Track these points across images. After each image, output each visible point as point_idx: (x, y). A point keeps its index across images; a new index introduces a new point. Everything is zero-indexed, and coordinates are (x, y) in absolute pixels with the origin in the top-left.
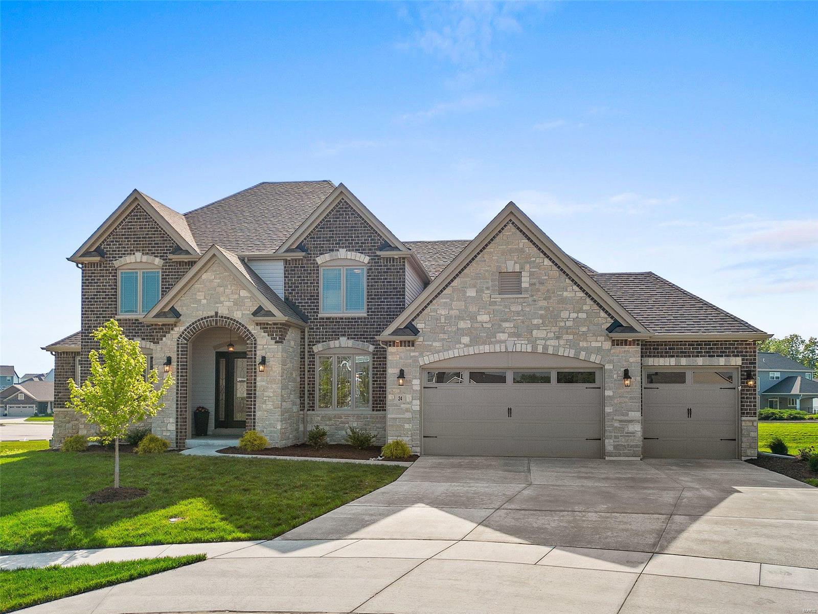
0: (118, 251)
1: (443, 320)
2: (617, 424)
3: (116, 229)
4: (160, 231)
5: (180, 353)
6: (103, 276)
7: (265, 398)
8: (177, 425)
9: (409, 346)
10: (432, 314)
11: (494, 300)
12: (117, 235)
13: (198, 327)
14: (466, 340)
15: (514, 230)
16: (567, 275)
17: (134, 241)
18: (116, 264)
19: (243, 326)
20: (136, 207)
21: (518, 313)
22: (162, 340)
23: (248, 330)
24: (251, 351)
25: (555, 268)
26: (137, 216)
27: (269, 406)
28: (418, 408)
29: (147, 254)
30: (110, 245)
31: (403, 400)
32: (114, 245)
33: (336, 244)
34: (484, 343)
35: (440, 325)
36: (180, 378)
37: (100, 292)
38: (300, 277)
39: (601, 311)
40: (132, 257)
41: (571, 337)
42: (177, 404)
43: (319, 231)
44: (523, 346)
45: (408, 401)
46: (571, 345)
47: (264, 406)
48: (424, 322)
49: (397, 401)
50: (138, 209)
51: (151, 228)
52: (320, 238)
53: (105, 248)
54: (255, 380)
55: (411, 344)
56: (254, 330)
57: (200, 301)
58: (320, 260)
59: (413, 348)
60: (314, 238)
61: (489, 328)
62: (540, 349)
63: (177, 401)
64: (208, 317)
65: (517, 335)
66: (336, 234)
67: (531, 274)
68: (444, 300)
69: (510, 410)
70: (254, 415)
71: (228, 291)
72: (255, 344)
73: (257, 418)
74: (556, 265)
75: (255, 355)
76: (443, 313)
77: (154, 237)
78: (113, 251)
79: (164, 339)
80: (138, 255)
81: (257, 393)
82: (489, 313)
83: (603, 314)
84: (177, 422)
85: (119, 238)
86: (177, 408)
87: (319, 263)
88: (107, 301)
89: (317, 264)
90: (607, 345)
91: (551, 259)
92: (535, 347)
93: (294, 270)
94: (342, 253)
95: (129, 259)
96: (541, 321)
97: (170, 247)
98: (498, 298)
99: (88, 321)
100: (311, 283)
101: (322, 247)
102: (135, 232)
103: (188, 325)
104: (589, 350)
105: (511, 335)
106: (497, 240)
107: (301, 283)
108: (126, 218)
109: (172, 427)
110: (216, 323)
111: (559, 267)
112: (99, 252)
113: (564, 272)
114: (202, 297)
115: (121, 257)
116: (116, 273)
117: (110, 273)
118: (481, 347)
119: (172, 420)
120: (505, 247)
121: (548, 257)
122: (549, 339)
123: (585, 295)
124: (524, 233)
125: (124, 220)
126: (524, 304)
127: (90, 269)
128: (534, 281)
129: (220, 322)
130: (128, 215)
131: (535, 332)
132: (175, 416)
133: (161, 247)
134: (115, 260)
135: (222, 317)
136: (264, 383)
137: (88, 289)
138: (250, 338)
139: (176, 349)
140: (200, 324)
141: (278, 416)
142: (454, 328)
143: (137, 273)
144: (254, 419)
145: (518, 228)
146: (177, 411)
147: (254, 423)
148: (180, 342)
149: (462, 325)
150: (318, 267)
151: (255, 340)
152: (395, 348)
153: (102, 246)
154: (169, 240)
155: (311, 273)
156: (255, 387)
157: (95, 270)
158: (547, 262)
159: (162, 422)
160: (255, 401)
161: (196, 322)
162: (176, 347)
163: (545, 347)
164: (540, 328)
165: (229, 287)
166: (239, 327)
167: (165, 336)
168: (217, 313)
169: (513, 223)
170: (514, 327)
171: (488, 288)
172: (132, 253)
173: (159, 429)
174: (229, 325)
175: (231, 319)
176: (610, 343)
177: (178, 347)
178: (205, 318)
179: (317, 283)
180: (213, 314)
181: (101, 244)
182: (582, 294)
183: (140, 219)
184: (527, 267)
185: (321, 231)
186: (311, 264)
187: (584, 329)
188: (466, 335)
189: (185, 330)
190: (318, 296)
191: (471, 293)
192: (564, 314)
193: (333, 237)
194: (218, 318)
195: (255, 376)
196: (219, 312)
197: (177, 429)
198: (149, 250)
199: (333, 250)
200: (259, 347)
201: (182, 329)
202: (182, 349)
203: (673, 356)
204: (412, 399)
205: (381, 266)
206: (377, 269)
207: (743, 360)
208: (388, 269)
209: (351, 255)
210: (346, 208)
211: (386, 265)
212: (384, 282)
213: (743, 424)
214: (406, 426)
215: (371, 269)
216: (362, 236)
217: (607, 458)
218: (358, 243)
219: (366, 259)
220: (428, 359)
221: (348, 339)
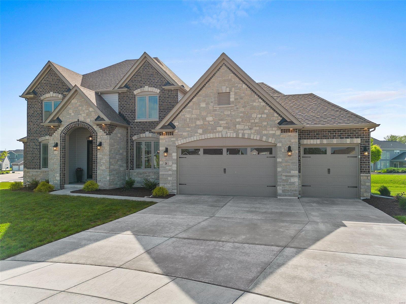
0: (43, 92)
1: (188, 120)
2: (284, 178)
3: (41, 81)
4: (61, 81)
5: (62, 141)
6: (36, 104)
7: (101, 164)
8: (60, 177)
10: (182, 117)
11: (215, 108)
12: (42, 84)
13: (70, 127)
14: (200, 131)
15: (226, 69)
16: (256, 93)
17: (50, 86)
18: (42, 98)
19: (91, 126)
20: (50, 69)
21: (228, 116)
22: (53, 134)
23: (93, 128)
24: (95, 139)
25: (249, 89)
26: (51, 74)
27: (103, 167)
28: (175, 169)
29: (56, 92)
30: (39, 89)
31: (168, 165)
32: (41, 89)
33: (143, 84)
34: (210, 133)
35: (186, 123)
36: (62, 153)
37: (35, 112)
38: (126, 101)
39: (275, 113)
40: (49, 94)
41: (258, 128)
42: (60, 167)
43: (135, 77)
44: (231, 134)
45: (170, 165)
46: (258, 132)
47: (101, 167)
48: (178, 122)
49: (164, 165)
50: (51, 71)
51: (57, 80)
52: (136, 81)
53: (37, 90)
54: (97, 154)
55: (171, 134)
56: (96, 128)
57: (71, 114)
58: (135, 92)
59: (172, 136)
60: (132, 81)
61: (213, 124)
62: (240, 136)
63: (60, 165)
64: (75, 122)
65: (228, 128)
66: (144, 79)
67: (236, 93)
68: (189, 110)
69: (225, 169)
70: (96, 172)
71: (84, 108)
72: (97, 135)
73: (97, 174)
74: (249, 87)
75: (97, 141)
76: (188, 117)
77: (59, 84)
78: (40, 92)
79: (54, 134)
80: (51, 93)
81: (98, 161)
82: (212, 116)
83: (276, 115)
84: (60, 176)
85: (43, 85)
86: (60, 168)
87: (135, 94)
88: (38, 117)
89: (134, 94)
90: (278, 132)
91: (246, 84)
92: (237, 134)
93: (123, 98)
94: (146, 88)
95: (47, 95)
96: (241, 120)
97: (66, 89)
98: (217, 107)
99: (30, 126)
100: (131, 104)
101: (137, 86)
102: (50, 82)
103: (65, 126)
104: (267, 136)
105: (225, 128)
106: (217, 75)
107: (126, 105)
108: (46, 75)
109: (58, 178)
110: (78, 125)
111: (251, 89)
112: (34, 93)
113: (254, 92)
114: (72, 112)
115: (44, 95)
116: (42, 102)
117: (39, 103)
118: (209, 135)
119: (58, 175)
120: (221, 79)
121: (245, 83)
122: (245, 130)
123: (266, 104)
124: (231, 71)
125: (45, 76)
126: (231, 110)
127: (30, 101)
128: (237, 97)
129: (80, 124)
130: (47, 74)
131: (237, 126)
132: (59, 173)
133: (62, 89)
134: (41, 96)
135: (81, 122)
136: (101, 156)
137: (30, 111)
138: (94, 132)
139: (60, 139)
140: (71, 126)
141: (107, 173)
142: (194, 125)
143: (51, 102)
144: (96, 174)
145: (228, 68)
146: (60, 170)
147: (96, 176)
148: (62, 135)
149: (198, 123)
150: (135, 96)
151: (97, 134)
152: (163, 136)
153: (36, 90)
154: (65, 85)
155: (131, 99)
156: (97, 158)
157: (33, 101)
158: (244, 86)
159: (53, 176)
160: (97, 165)
161: (69, 125)
162: (60, 137)
163: (243, 134)
164: (241, 124)
165: (84, 106)
166: (89, 127)
167: (55, 132)
168: (78, 120)
169: (225, 65)
170: (226, 123)
171: (212, 102)
172: (49, 92)
173: (52, 179)
174: (84, 126)
175: (85, 123)
176: (280, 131)
177: (61, 138)
178: (73, 123)
179: (135, 104)
180: (77, 120)
181: (35, 89)
182: (264, 104)
183: (52, 75)
184: (233, 89)
185: (136, 77)
186: (131, 94)
187: (265, 123)
188: (201, 128)
189: (64, 129)
190: (135, 111)
191: (203, 105)
192: (254, 116)
193: (142, 80)
194: (79, 123)
195: (97, 152)
196: (80, 119)
197: (60, 179)
198: (56, 91)
199: (141, 87)
200: (98, 137)
201: (63, 128)
202: (63, 139)
203: (318, 139)
204: (172, 164)
205: (166, 94)
206: (164, 96)
207: (361, 140)
208: (169, 96)
209: (151, 89)
210: (148, 65)
211: (169, 94)
212: (167, 103)
213: (362, 178)
214: (169, 178)
215: (161, 96)
216: (156, 79)
217: (278, 197)
218: (154, 83)
219: (158, 91)
220: (180, 142)
221: (150, 132)
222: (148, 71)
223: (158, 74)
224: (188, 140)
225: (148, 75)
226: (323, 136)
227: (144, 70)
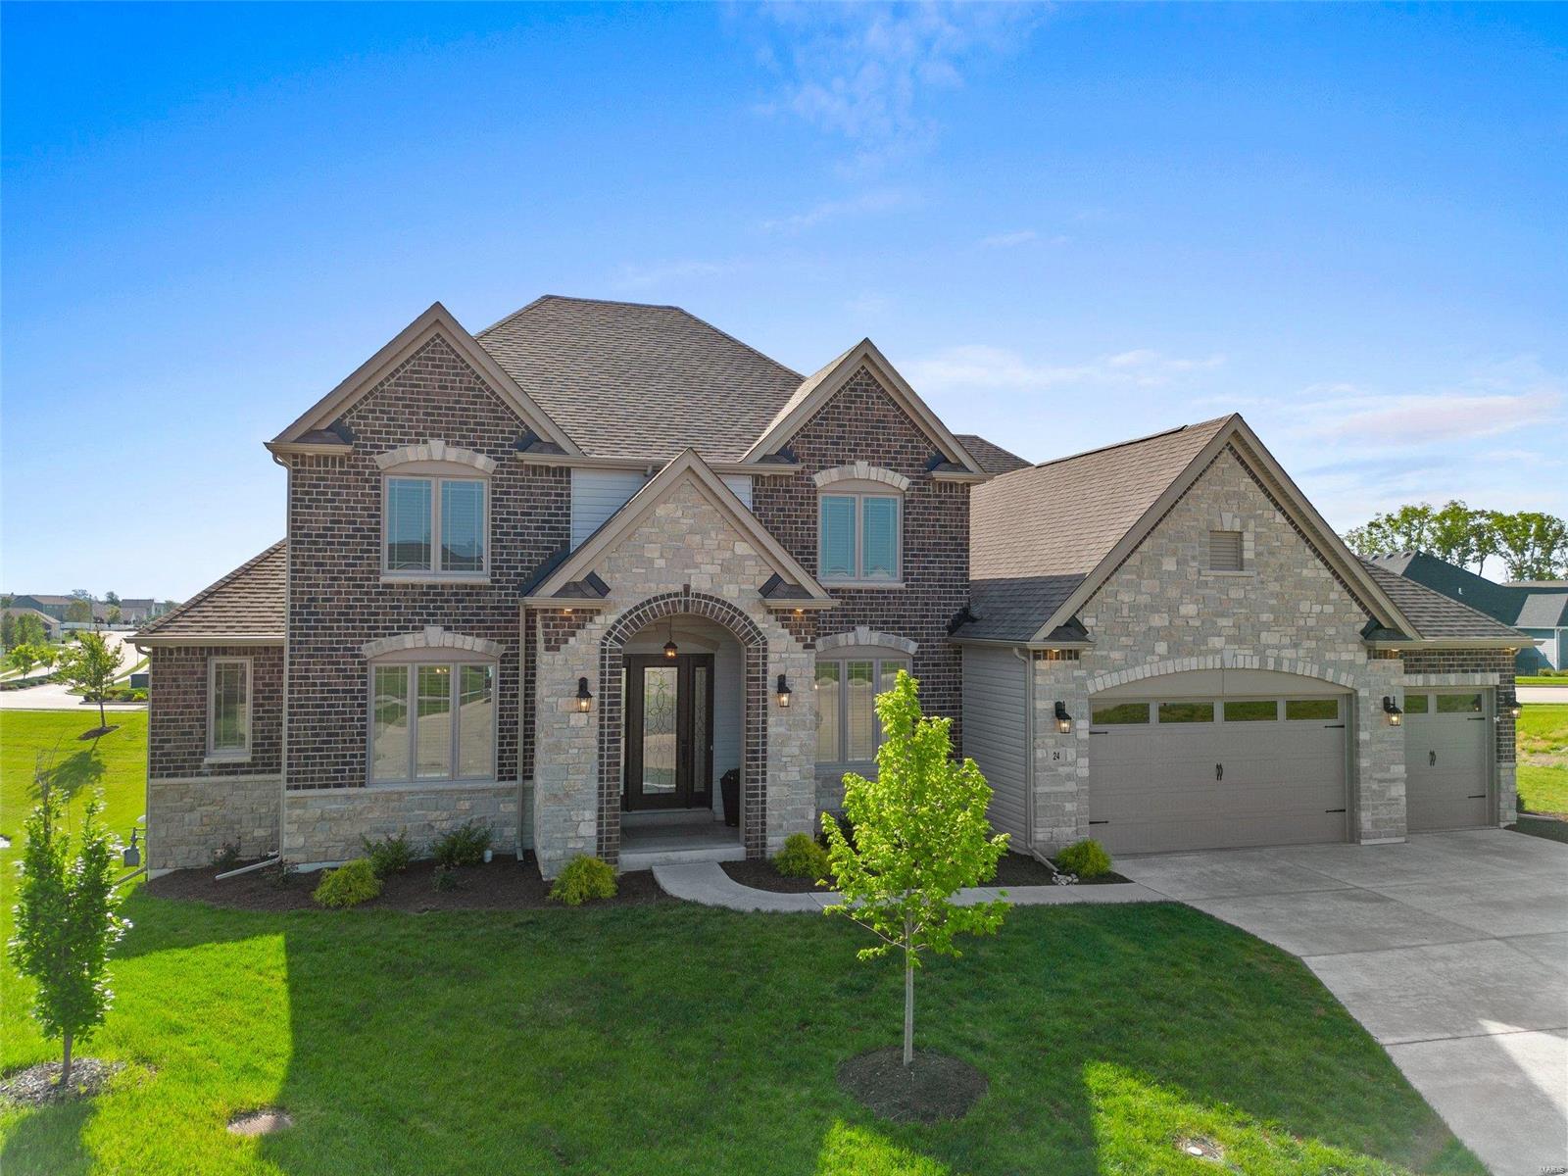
0: (387, 433)
1: (1125, 612)
2: (1375, 786)
3: (381, 384)
4: (488, 397)
5: (607, 670)
6: (349, 487)
7: (784, 759)
8: (600, 825)
9: (1070, 658)
10: (1110, 600)
11: (1204, 578)
12: (383, 398)
13: (646, 616)
14: (1162, 648)
15: (1232, 460)
16: (1308, 541)
17: (427, 414)
18: (382, 461)
19: (741, 614)
20: (433, 340)
21: (1240, 602)
22: (566, 642)
23: (751, 623)
24: (757, 665)
25: (1290, 528)
26: (434, 359)
27: (794, 775)
28: (1084, 772)
29: (458, 444)
30: (365, 418)
31: (1062, 760)
32: (377, 419)
33: (850, 450)
34: (1191, 654)
35: (1120, 620)
36: (606, 723)
37: (340, 522)
38: (782, 510)
39: (1354, 602)
40: (421, 448)
41: (1313, 644)
42: (601, 780)
43: (819, 425)
44: (1246, 659)
45: (1069, 759)
46: (1315, 657)
47: (782, 775)
48: (1094, 615)
49: (1051, 762)
50: (435, 345)
51: (467, 389)
52: (821, 437)
53: (353, 424)
54: (764, 722)
55: (1074, 655)
56: (759, 619)
57: (651, 561)
58: (820, 479)
59: (1077, 662)
60: (808, 436)
61: (1197, 628)
62: (1271, 666)
63: (601, 772)
64: (669, 596)
65: (1237, 640)
66: (851, 432)
67: (1258, 537)
68: (1128, 577)
69: (1219, 767)
70: (764, 795)
71: (711, 543)
72: (765, 650)
73: (768, 799)
74: (1292, 523)
75: (765, 672)
76: (1126, 600)
77: (475, 410)
78: (372, 432)
79: (572, 640)
80: (437, 446)
81: (769, 748)
82: (1196, 602)
83: (1356, 608)
84: (600, 817)
85: (389, 405)
86: (601, 787)
87: (819, 484)
88: (358, 544)
89: (815, 486)
90: (1362, 658)
91: (1284, 513)
92: (1263, 660)
93: (772, 497)
94: (861, 469)
95: (414, 453)
96: (1272, 617)
97: (511, 432)
98: (1210, 575)
99: (309, 586)
100: (802, 523)
101: (824, 455)
102: (428, 394)
103: (625, 611)
104: (1336, 665)
105: (1230, 640)
106: (1207, 476)
107: (784, 522)
108: (408, 361)
109: (589, 830)
110: (686, 608)
111: (1296, 527)
112: (340, 432)
113: (1304, 536)
114: (657, 554)
115: (393, 447)
116: (379, 481)
117: (367, 481)
118: (1186, 661)
119: (590, 814)
120: (1219, 488)
121: (1281, 509)
122: (1284, 647)
123: (1331, 576)
124: (1247, 468)
125: (403, 366)
126: (1247, 588)
127: (315, 468)
128: (1261, 548)
129: (693, 606)
130: (413, 357)
131: (1264, 635)
132: (595, 804)
133: (490, 431)
134: (379, 453)
135: (698, 595)
136: (782, 730)
137: (310, 514)
138: (754, 638)
139: (598, 662)
140: (651, 609)
141: (809, 794)
142: (1143, 627)
143: (429, 483)
144: (764, 802)
145: (1239, 458)
146: (601, 795)
147: (764, 809)
148: (607, 647)
149: (1155, 621)
150: (815, 492)
151: (765, 643)
152: (1047, 662)
153: (347, 420)
154: (510, 419)
155: (802, 504)
156: (765, 736)
157: (327, 472)
158: (1280, 518)
159: (565, 821)
160: (764, 766)
161: (642, 605)
162: (597, 657)
163: (1278, 661)
164: (1272, 629)
165: (713, 535)
166: (733, 617)
167: (573, 634)
168: (687, 588)
169: (1231, 448)
170: (1234, 626)
171: (1194, 558)
172: (420, 438)
173: (559, 835)
174: (712, 611)
175: (718, 601)
176: (1366, 655)
177: (603, 658)
178: (662, 597)
179: (815, 523)
180: (679, 588)
181: (344, 416)
182: (1327, 574)
183: (441, 367)
184: (1252, 524)
185: (822, 425)
186: (802, 485)
187: (1332, 631)
188: (1162, 639)
189: (619, 622)
190: (815, 547)
191: (1169, 565)
192: (1304, 607)
193: (844, 438)
194: (690, 598)
195: (765, 715)
196: (693, 585)
197: (600, 832)
198: (463, 437)
199: (843, 463)
200: (772, 657)
201: (612, 619)
202: (612, 663)
203: (1419, 672)
204: (1077, 757)
205: (929, 496)
206: (923, 502)
207: (1501, 677)
208: (941, 502)
209: (877, 473)
210: (867, 385)
211: (939, 496)
212: (934, 526)
213: (1502, 773)
214: (1069, 807)
215: (912, 502)
216: (895, 441)
217: (1363, 842)
218: (889, 452)
219: (904, 483)
220: (1102, 683)
221: (871, 629)
222: (867, 409)
223: (902, 423)
224: (1128, 676)
225: (867, 421)
226: (1430, 666)
227: (854, 402)
